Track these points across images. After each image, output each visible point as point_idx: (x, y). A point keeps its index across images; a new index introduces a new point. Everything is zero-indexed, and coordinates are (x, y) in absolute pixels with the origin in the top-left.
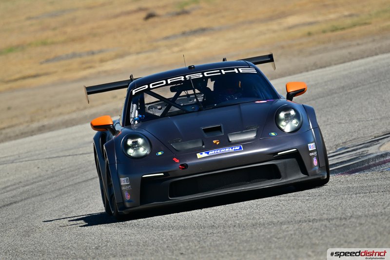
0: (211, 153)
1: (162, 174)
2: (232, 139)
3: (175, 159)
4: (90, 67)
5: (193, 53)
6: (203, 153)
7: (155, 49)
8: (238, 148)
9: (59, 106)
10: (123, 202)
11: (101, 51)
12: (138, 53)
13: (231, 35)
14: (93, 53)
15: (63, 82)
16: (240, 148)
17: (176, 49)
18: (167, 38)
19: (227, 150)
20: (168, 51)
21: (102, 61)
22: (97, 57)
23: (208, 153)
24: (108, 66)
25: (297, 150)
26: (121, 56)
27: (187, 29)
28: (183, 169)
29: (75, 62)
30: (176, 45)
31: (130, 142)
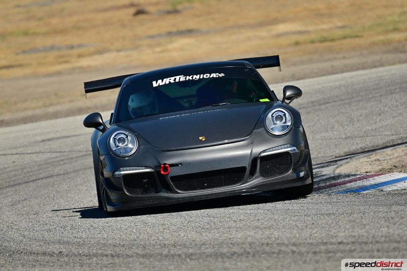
4: (66, 62)
5: (174, 54)
7: (136, 47)
9: (25, 101)
11: (80, 46)
12: (119, 51)
13: (218, 39)
14: (72, 47)
15: (36, 76)
17: (158, 49)
18: (152, 37)
20: (150, 51)
21: (80, 56)
22: (75, 52)
24: (85, 62)
26: (100, 52)
27: (174, 30)
29: (52, 56)
30: (159, 45)
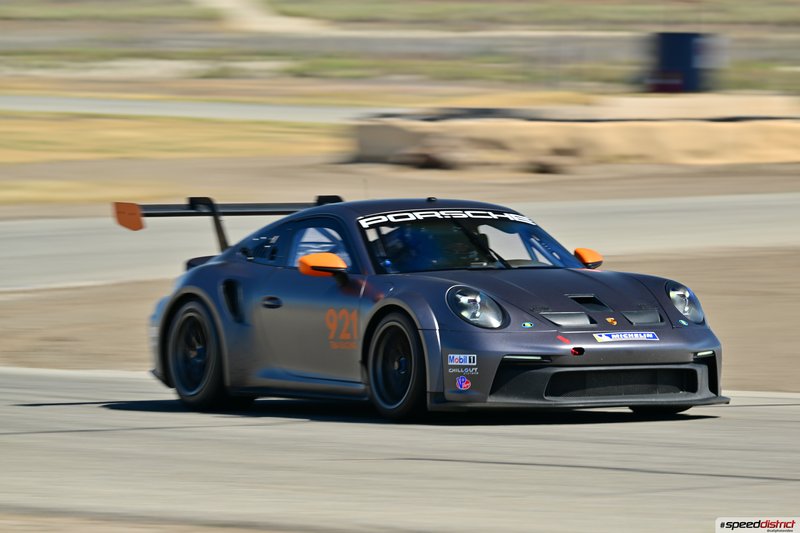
0: (616, 337)
1: (539, 358)
2: (635, 320)
3: (559, 337)
6: (603, 335)
8: (651, 336)
10: (443, 393)
16: (654, 337)
19: (636, 335)
23: (610, 336)
25: (714, 353)
28: (575, 354)
31: (464, 300)
